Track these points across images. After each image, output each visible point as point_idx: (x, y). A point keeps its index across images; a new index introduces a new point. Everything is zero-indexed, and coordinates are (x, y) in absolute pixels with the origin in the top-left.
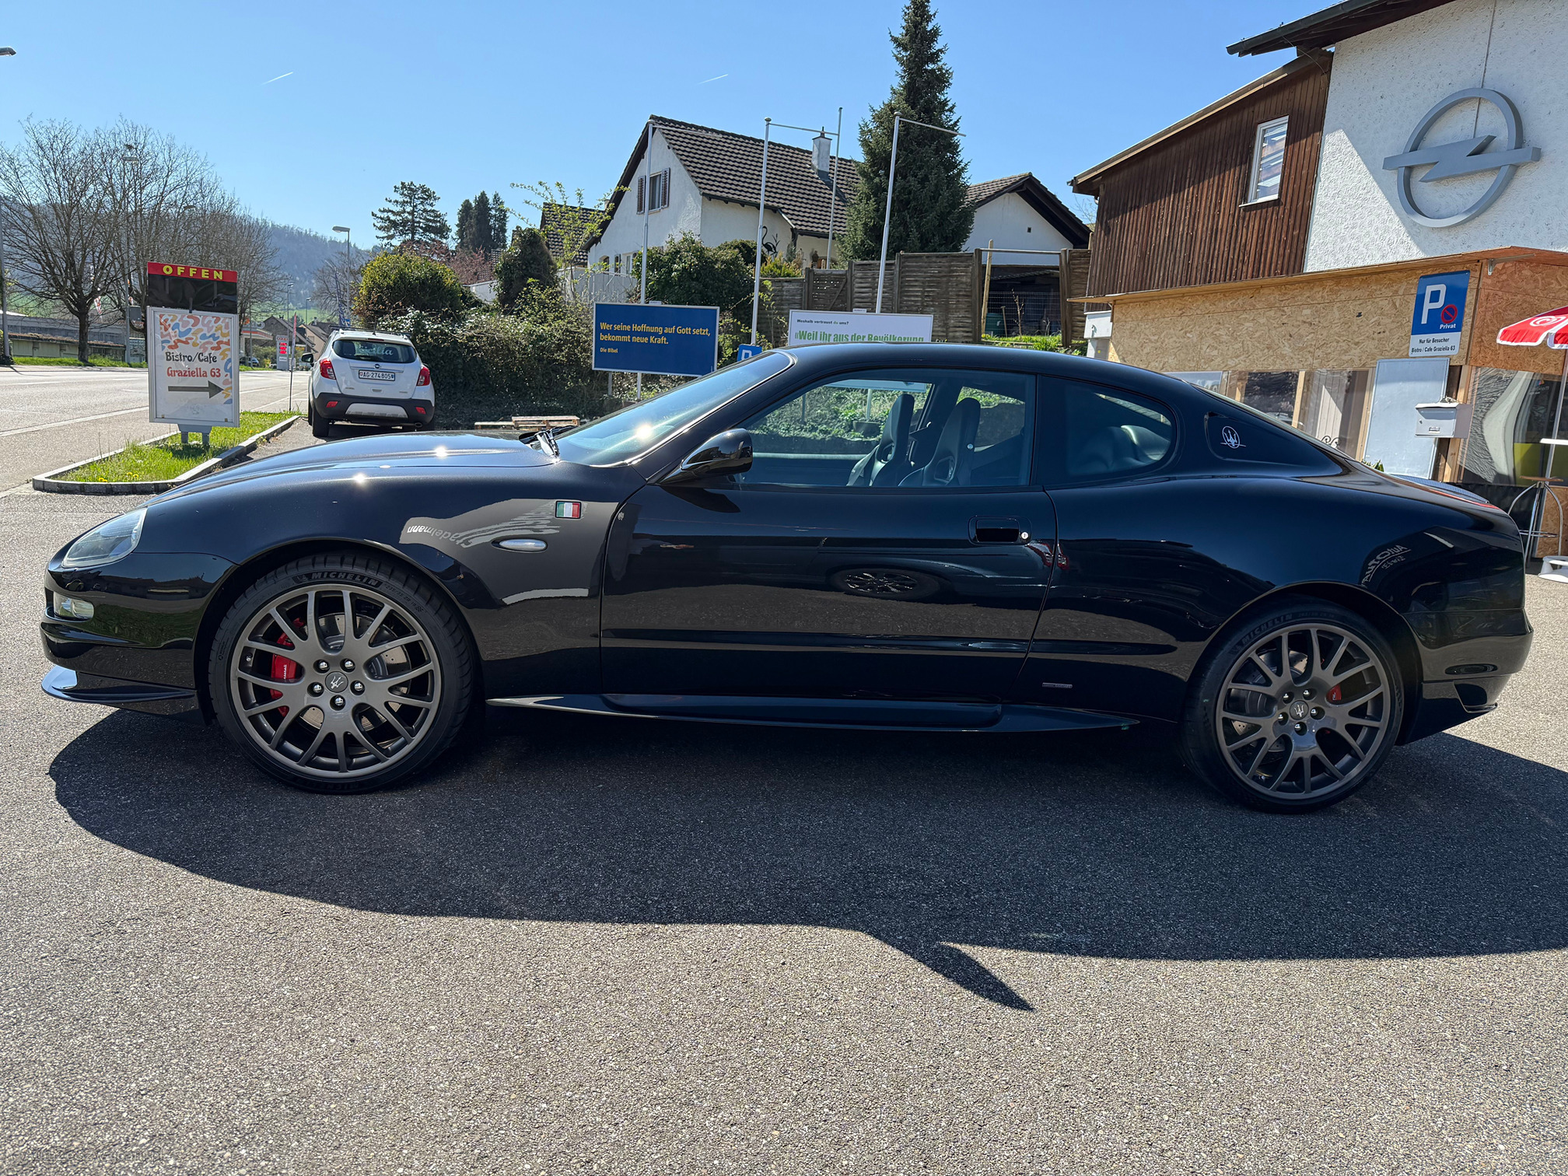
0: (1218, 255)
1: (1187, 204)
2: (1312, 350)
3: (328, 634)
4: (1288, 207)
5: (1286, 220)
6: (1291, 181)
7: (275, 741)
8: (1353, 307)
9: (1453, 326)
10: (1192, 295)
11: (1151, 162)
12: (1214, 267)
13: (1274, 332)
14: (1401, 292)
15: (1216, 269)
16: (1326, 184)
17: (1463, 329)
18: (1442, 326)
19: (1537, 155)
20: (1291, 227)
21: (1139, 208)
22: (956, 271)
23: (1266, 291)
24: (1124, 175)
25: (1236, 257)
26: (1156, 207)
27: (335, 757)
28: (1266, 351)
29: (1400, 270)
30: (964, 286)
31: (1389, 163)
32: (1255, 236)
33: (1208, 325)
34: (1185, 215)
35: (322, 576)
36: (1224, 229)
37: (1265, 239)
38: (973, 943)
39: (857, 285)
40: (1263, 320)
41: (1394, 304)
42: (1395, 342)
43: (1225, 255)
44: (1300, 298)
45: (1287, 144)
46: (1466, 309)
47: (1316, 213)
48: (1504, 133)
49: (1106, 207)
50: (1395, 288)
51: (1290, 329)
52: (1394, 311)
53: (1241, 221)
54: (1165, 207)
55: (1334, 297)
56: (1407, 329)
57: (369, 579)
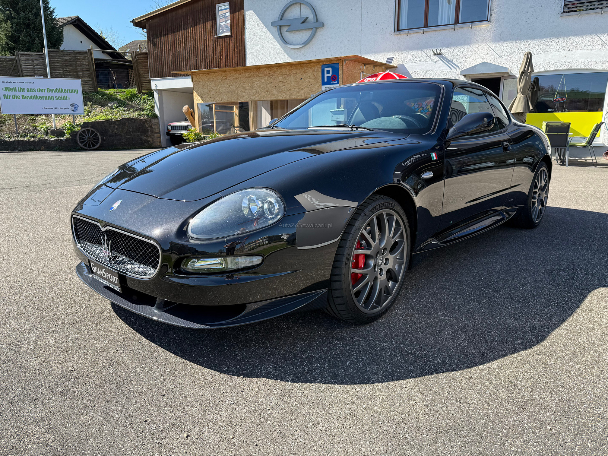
0: (209, 56)
1: (191, 34)
2: (285, 92)
4: (235, 38)
5: (235, 43)
6: (235, 28)
8: (298, 76)
9: (336, 82)
10: (230, 71)
11: (170, 15)
12: (208, 60)
13: (268, 85)
14: (316, 70)
15: (209, 62)
16: (249, 30)
17: (339, 83)
18: (332, 82)
19: (323, 25)
20: (238, 46)
21: (168, 35)
22: (79, 59)
24: (156, 20)
25: (217, 57)
26: (176, 35)
28: (266, 92)
29: (317, 62)
30: (85, 66)
31: (273, 24)
32: (224, 49)
33: (239, 83)
34: (191, 39)
36: (210, 45)
37: (228, 50)
39: (24, 64)
40: (263, 81)
41: (314, 75)
42: (316, 88)
43: (212, 56)
45: (230, 14)
46: (339, 76)
47: (247, 41)
48: (311, 17)
49: (151, 33)
50: (313, 69)
51: (275, 84)
52: (314, 77)
53: (216, 43)
54: (181, 35)
55: (291, 72)
56: (320, 84)
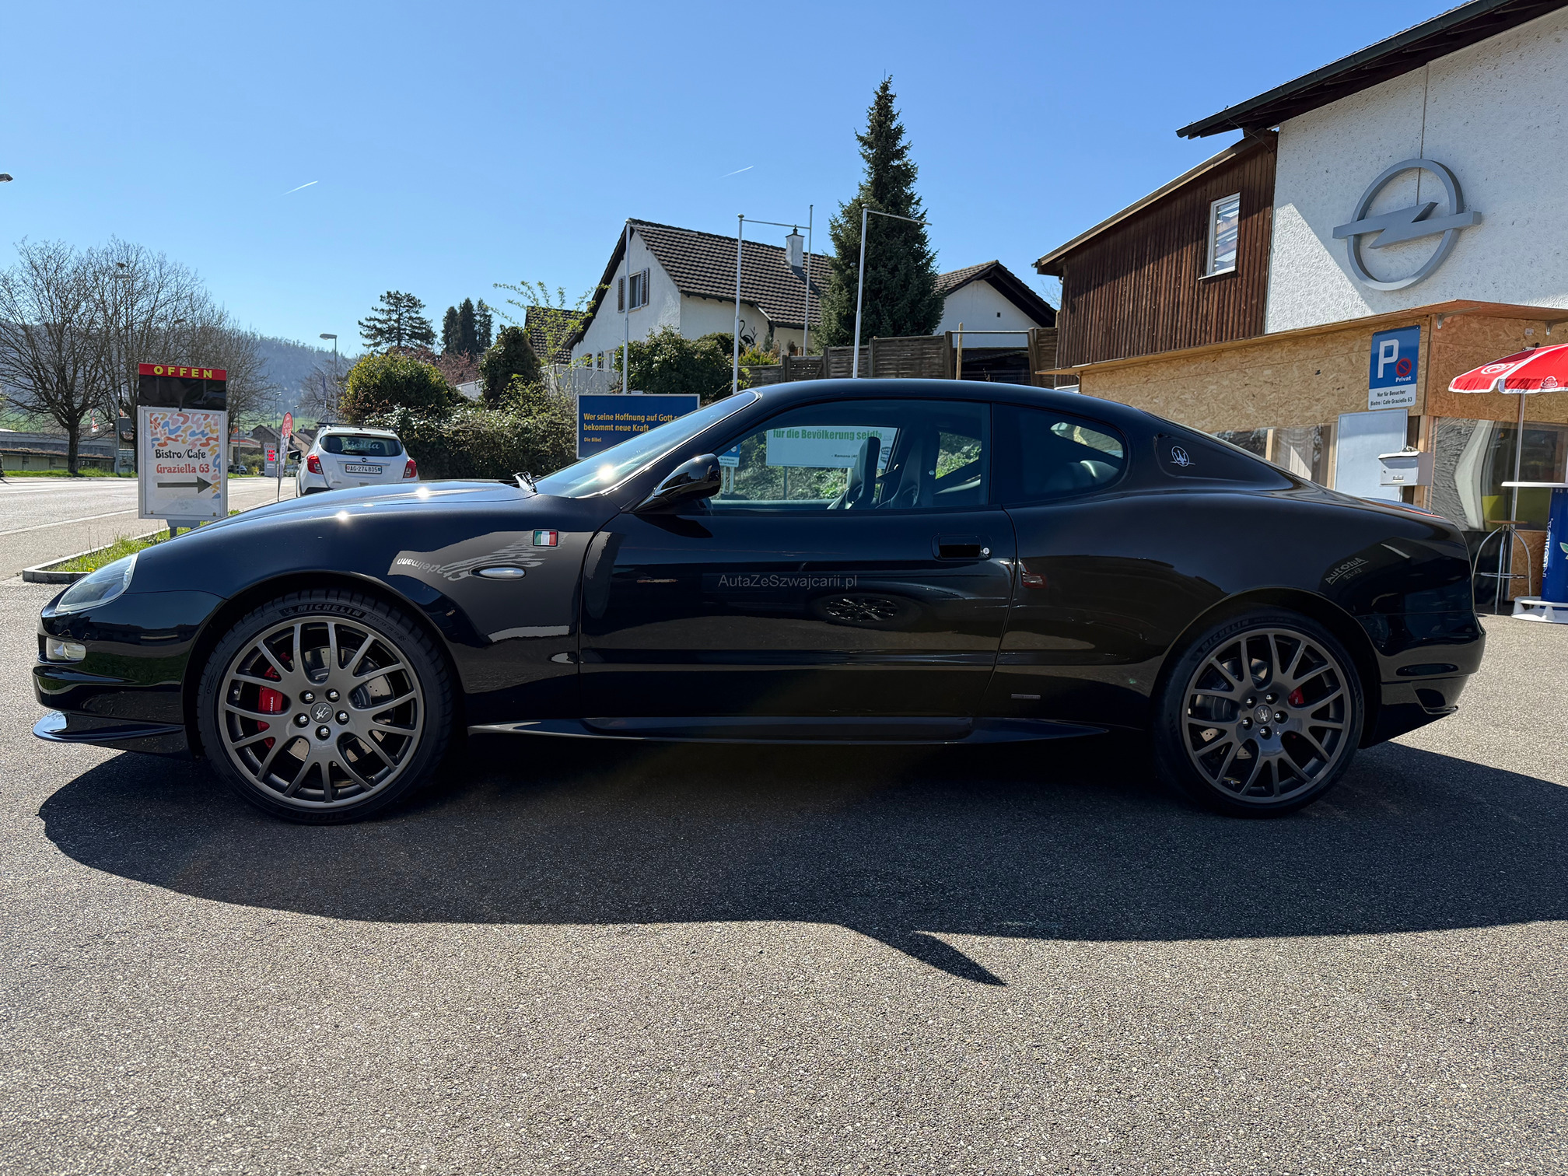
0: (1181, 326)
1: (1148, 280)
2: (1275, 408)
3: (314, 666)
4: (1245, 278)
5: (1244, 291)
6: (1247, 254)
7: (261, 773)
8: (1311, 366)
9: (1409, 378)
10: (1157, 362)
11: (1111, 241)
12: (1178, 338)
13: (1237, 393)
14: (1356, 349)
15: (1180, 340)
16: (1280, 255)
17: (1418, 381)
18: (1397, 379)
19: (1478, 218)
20: (1249, 296)
21: (1102, 285)
22: (928, 353)
23: (1227, 354)
24: (1086, 254)
25: (1198, 327)
26: (1118, 283)
27: (321, 788)
28: (1231, 411)
29: (1354, 328)
30: (937, 367)
31: (1338, 232)
32: (1215, 307)
33: (1174, 390)
34: (1147, 290)
35: (308, 609)
36: (1186, 301)
37: (1226, 309)
38: (947, 931)
39: (833, 370)
40: (1226, 383)
41: (1351, 361)
42: (1354, 396)
43: (1188, 326)
44: (1260, 360)
45: (1240, 220)
46: (1419, 362)
47: (1273, 282)
48: (1446, 202)
49: (1070, 286)
50: (1350, 345)
51: (1252, 389)
52: (1351, 368)
53: (1201, 293)
54: (1128, 284)
55: (1293, 357)
56: (1364, 384)
57: (353, 610)
